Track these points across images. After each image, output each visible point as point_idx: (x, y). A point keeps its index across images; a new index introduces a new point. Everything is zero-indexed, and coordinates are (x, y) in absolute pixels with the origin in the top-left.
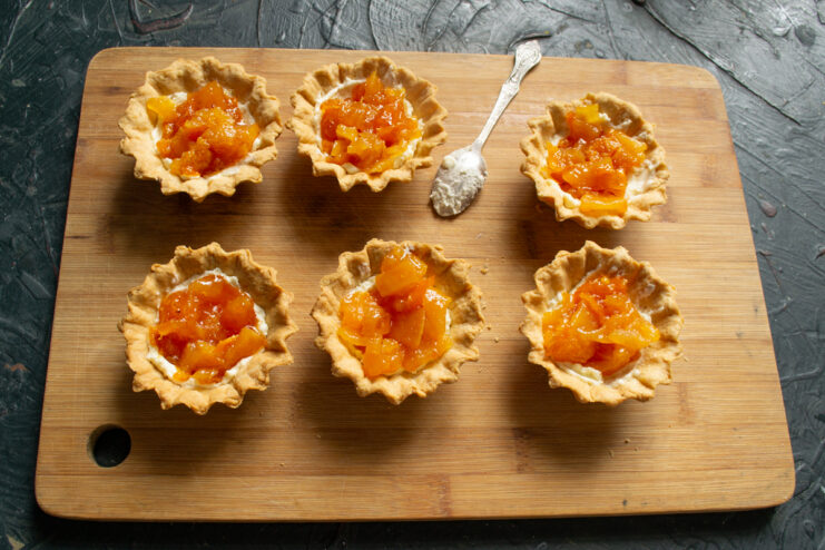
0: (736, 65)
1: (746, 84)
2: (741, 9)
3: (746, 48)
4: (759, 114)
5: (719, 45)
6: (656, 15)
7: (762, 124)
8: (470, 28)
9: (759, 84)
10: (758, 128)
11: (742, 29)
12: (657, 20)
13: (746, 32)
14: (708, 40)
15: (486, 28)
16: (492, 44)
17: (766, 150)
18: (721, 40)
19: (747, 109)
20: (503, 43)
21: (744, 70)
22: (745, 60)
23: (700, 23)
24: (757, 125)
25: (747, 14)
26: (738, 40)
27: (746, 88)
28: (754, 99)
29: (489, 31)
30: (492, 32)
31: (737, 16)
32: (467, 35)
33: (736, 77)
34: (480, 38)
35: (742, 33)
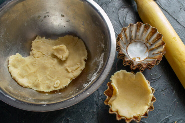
0: (178, 18)
1: (180, 23)
2: (181, 4)
3: (181, 14)
4: (182, 31)
5: (174, 12)
6: (159, 4)
7: (183, 33)
8: (110, 3)
9: (183, 23)
10: (182, 34)
11: (181, 9)
12: (159, 5)
13: (182, 10)
14: (172, 11)
15: (114, 3)
16: (115, 8)
17: (183, 40)
18: (175, 11)
19: (179, 29)
20: (118, 8)
21: (180, 19)
22: (181, 17)
23: (170, 6)
24: (182, 33)
25: (183, 5)
26: (179, 11)
27: (180, 24)
28: (182, 27)
29: (115, 4)
30: (116, 5)
31: (180, 5)
32: (109, 5)
33: (178, 21)
34: (112, 6)
35: (181, 10)
